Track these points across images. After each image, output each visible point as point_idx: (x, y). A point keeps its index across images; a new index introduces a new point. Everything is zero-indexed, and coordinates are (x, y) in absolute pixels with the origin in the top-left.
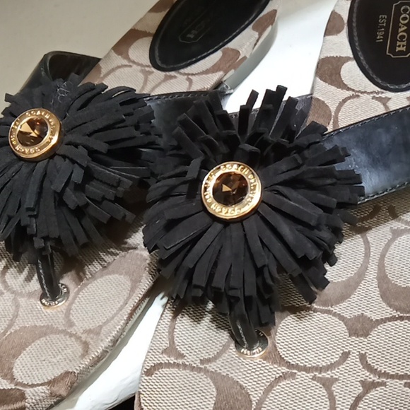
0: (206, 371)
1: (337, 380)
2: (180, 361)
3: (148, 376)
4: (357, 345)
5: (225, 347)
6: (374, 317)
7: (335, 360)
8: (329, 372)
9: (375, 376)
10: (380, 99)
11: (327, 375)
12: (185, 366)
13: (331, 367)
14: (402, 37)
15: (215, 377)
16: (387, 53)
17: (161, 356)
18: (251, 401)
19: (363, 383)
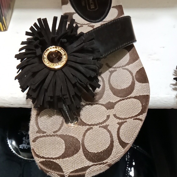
0: (57, 135)
1: (108, 125)
2: (45, 134)
3: (34, 142)
4: (111, 112)
5: (62, 125)
6: (114, 102)
7: (105, 119)
8: (105, 123)
9: (122, 120)
10: (91, 26)
11: (104, 124)
12: (47, 136)
13: (105, 121)
14: (92, 3)
15: (62, 136)
16: (88, 10)
17: (36, 134)
18: (79, 141)
19: (118, 123)
